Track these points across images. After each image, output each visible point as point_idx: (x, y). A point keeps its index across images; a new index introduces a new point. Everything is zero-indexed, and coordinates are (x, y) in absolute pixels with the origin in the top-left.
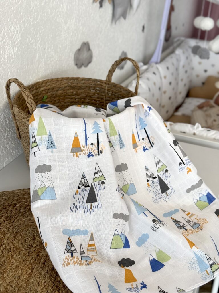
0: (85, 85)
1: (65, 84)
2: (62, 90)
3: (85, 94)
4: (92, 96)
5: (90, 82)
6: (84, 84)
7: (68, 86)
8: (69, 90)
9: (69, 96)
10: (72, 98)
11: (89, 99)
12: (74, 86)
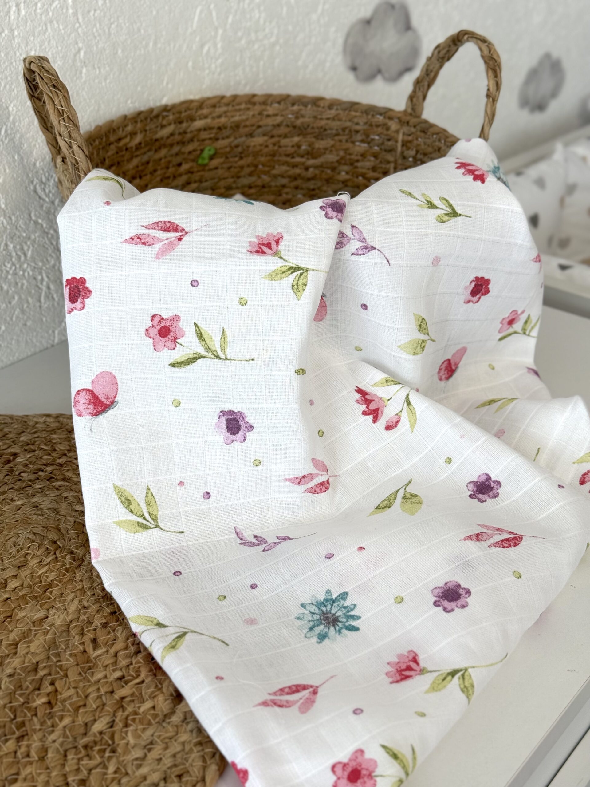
0: (338, 123)
1: (276, 115)
2: (264, 135)
3: (338, 155)
4: (358, 161)
5: (353, 113)
6: (333, 119)
7: (285, 123)
8: (286, 136)
9: (288, 155)
10: (295, 166)
11: (347, 173)
12: (302, 123)
